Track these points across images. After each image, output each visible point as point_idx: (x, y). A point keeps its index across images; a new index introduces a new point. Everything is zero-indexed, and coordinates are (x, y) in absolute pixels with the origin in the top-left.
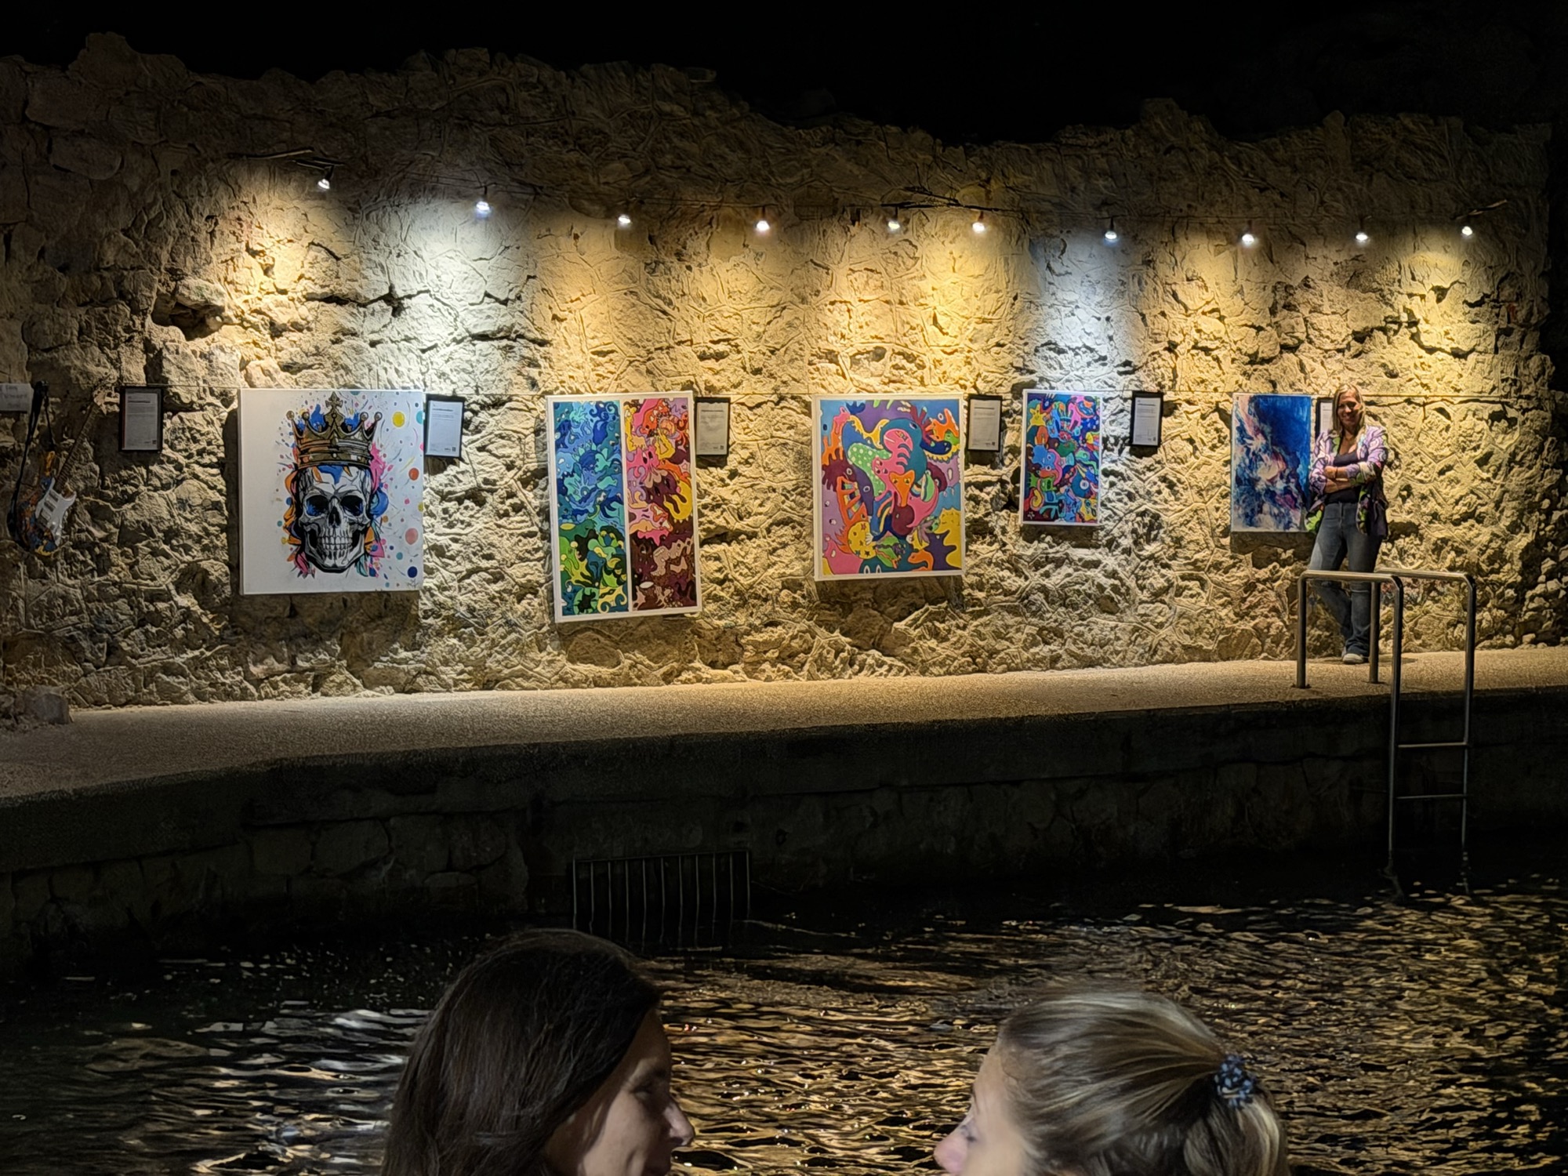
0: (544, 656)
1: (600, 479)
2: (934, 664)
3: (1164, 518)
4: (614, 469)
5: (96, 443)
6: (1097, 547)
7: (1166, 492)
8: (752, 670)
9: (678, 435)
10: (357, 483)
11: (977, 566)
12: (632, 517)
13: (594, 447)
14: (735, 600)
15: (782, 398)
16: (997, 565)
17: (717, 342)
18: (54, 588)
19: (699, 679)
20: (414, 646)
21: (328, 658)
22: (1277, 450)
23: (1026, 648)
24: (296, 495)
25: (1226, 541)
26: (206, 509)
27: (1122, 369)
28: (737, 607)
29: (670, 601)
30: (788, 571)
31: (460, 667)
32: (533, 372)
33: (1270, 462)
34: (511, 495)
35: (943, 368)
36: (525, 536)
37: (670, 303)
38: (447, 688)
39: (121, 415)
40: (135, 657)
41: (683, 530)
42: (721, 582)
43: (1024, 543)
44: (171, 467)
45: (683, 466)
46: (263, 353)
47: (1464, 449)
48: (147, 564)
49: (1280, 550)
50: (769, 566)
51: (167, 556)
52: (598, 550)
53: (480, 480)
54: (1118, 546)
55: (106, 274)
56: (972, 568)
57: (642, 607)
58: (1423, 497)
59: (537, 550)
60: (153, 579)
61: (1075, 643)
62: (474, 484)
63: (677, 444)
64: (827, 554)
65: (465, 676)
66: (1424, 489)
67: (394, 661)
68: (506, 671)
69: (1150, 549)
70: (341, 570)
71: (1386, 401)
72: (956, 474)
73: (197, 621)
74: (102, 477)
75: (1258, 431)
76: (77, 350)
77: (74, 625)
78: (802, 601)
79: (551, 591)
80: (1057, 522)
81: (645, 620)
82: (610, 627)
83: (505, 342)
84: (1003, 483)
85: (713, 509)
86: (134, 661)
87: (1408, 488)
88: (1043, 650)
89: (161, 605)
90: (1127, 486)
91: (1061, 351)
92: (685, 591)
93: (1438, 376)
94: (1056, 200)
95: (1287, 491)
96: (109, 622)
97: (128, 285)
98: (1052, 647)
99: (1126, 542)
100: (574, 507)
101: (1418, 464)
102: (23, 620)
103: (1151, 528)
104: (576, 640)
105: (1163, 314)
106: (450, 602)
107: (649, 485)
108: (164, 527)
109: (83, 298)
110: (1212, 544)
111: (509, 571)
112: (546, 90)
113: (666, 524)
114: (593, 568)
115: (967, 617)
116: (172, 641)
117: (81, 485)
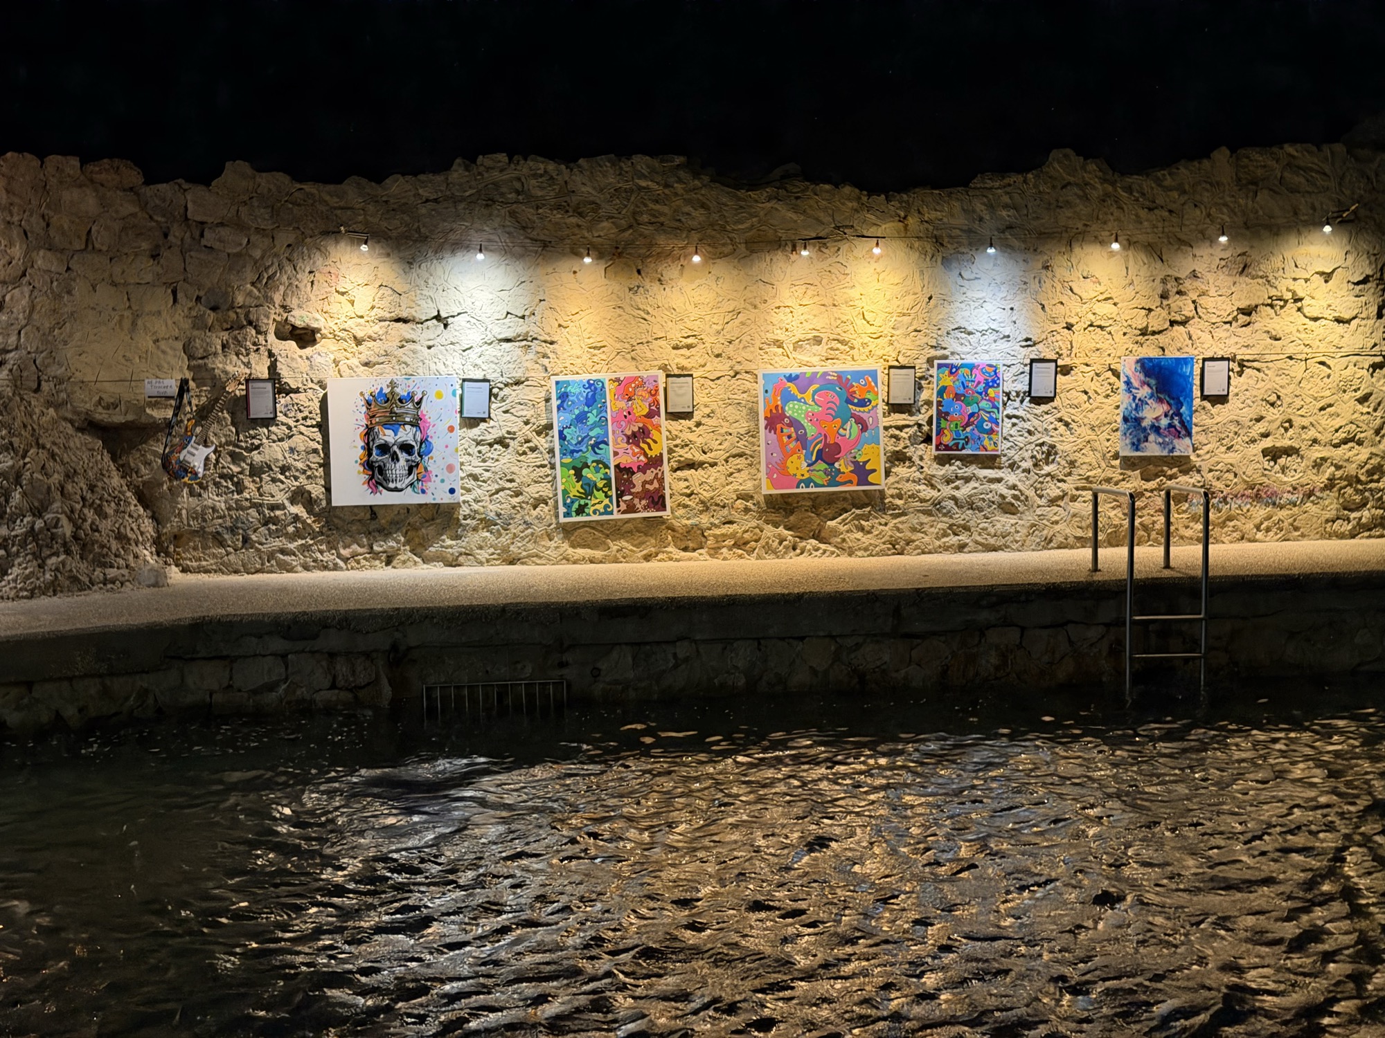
0: (552, 544)
1: (591, 429)
2: (860, 549)
3: (1059, 447)
4: (602, 422)
5: (232, 414)
6: (1000, 468)
7: (1062, 429)
8: (714, 553)
9: (651, 399)
10: (411, 436)
11: (898, 482)
12: (616, 454)
13: (586, 409)
14: (700, 507)
15: (737, 373)
16: (914, 481)
17: (688, 337)
18: (205, 503)
19: (671, 559)
20: (458, 537)
21: (395, 545)
22: (1162, 396)
23: (938, 538)
24: (368, 444)
25: (1117, 462)
26: (308, 453)
27: (1024, 343)
28: (701, 512)
29: (645, 508)
30: (741, 488)
31: (492, 550)
32: (545, 361)
33: (1155, 405)
34: (527, 441)
35: (869, 349)
36: (538, 467)
37: (648, 313)
38: (481, 564)
39: (247, 397)
40: (261, 544)
41: (656, 462)
42: (689, 496)
43: (937, 466)
44: (284, 428)
45: (655, 420)
46: (349, 355)
47: (1345, 391)
48: (268, 487)
49: (1165, 468)
50: (727, 484)
51: (282, 482)
52: (589, 476)
53: (504, 432)
54: (1019, 467)
55: (238, 310)
56: (893, 484)
57: (624, 512)
58: (1304, 428)
59: (547, 476)
60: (273, 496)
61: (980, 534)
62: (500, 435)
63: (650, 406)
64: (769, 476)
65: (495, 556)
66: (1305, 422)
67: (442, 547)
68: (524, 553)
69: (1047, 469)
70: (401, 490)
71: (1268, 358)
72: (876, 420)
73: (304, 522)
74: (237, 434)
75: (1143, 383)
76: (221, 358)
77: (220, 525)
78: (753, 507)
79: (556, 502)
80: (964, 452)
81: (629, 520)
82: (602, 525)
83: (524, 343)
84: (920, 426)
85: (682, 447)
86: (260, 547)
87: (1290, 421)
88: (953, 540)
89: (278, 513)
90: (1027, 425)
91: (970, 333)
92: (657, 501)
93: (1320, 337)
94: (965, 228)
95: (1171, 426)
96: (243, 523)
97: (253, 317)
98: (960, 538)
99: (1028, 464)
100: (572, 448)
101: (1298, 402)
102: (186, 522)
103: (1049, 454)
104: (576, 534)
105: (1062, 303)
106: (482, 510)
107: (629, 433)
108: (280, 464)
109: (225, 326)
110: (1103, 465)
111: (526, 489)
112: (552, 178)
113: (642, 458)
114: (587, 488)
115: (888, 518)
116: (287, 535)
117: (223, 440)
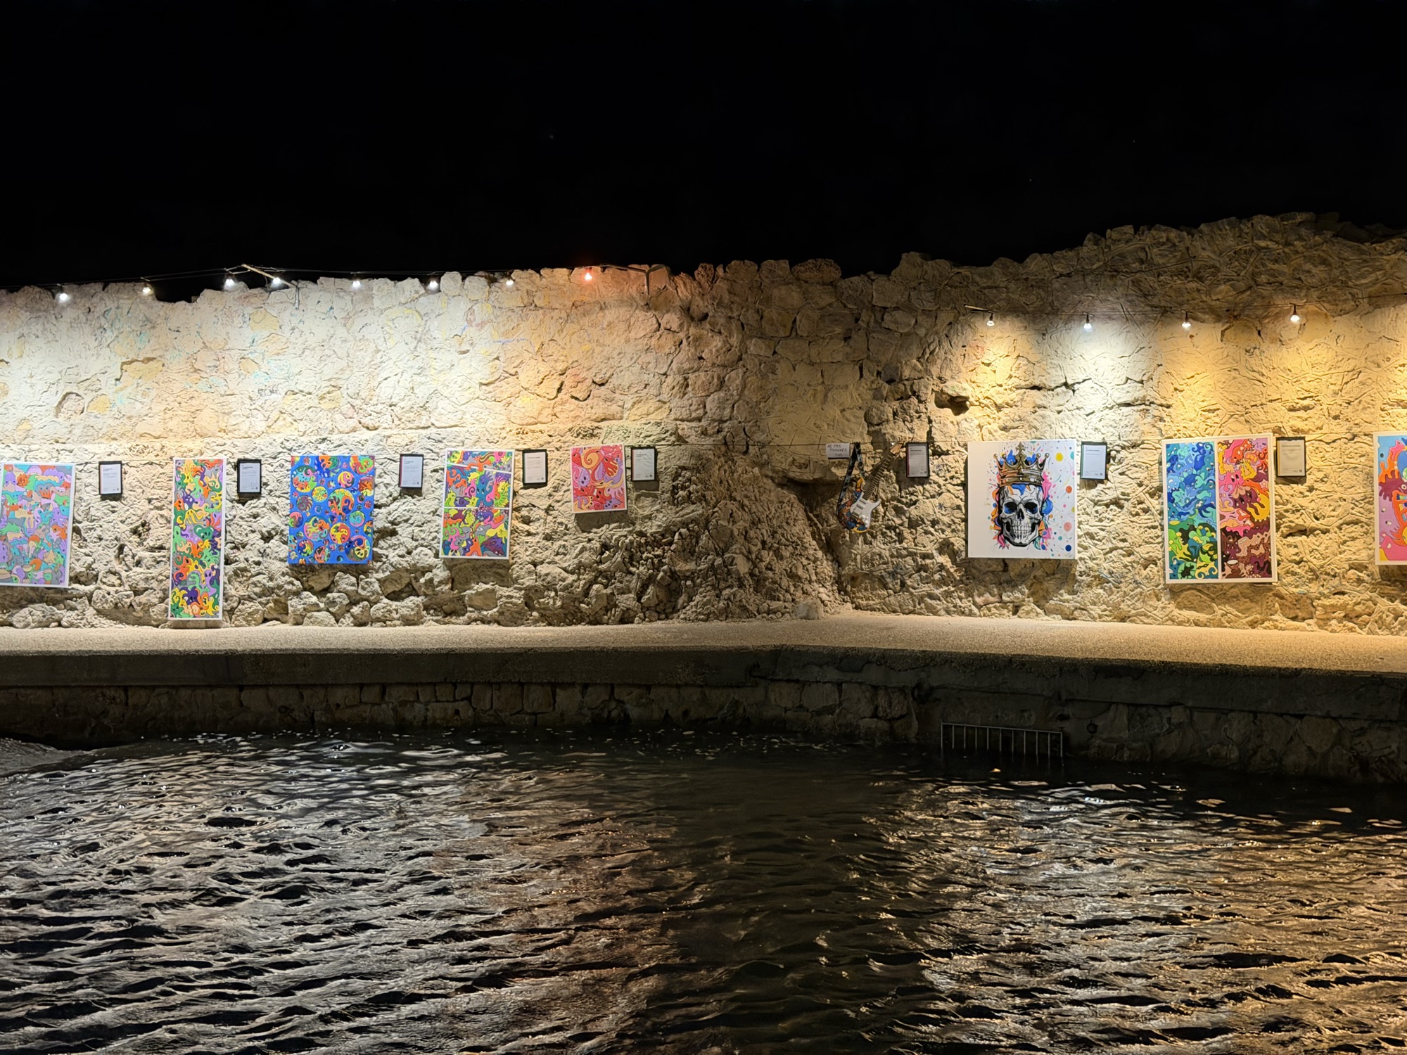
0: (1160, 604)
1: (1198, 493)
4: (1210, 486)
5: (897, 473)
8: (1323, 623)
9: (1259, 463)
10: (1034, 495)
12: (1222, 517)
13: (1195, 472)
14: (1310, 575)
15: (1354, 436)
17: (1305, 398)
18: (875, 550)
19: (1276, 628)
20: (1074, 593)
21: (1020, 596)
24: (999, 502)
26: (953, 509)
28: (1311, 581)
29: (1251, 573)
30: (1354, 557)
31: (1105, 607)
32: (1161, 425)
34: (1141, 503)
36: (1149, 528)
37: (1263, 375)
38: (1094, 619)
39: (906, 458)
41: (1263, 526)
42: (1298, 563)
44: (935, 486)
45: (1263, 484)
46: (991, 421)
48: (923, 539)
50: (1340, 553)
51: (932, 535)
52: (1196, 538)
53: (1119, 492)
55: (906, 383)
57: (1229, 577)
59: (1158, 537)
60: (925, 547)
62: (1115, 496)
63: (1258, 469)
64: (1383, 545)
65: (1107, 613)
67: (1061, 600)
68: (1133, 612)
70: (1024, 545)
73: (948, 571)
74: (900, 491)
76: (891, 424)
77: (884, 570)
78: (1366, 578)
79: (1164, 563)
81: (1235, 585)
82: (1208, 589)
83: (1143, 407)
85: (1293, 512)
86: (913, 591)
89: (928, 561)
92: (1263, 567)
96: (901, 569)
97: (915, 388)
100: (1180, 510)
102: (859, 566)
104: (1183, 595)
106: (1096, 567)
107: (1236, 497)
108: (931, 519)
109: (896, 396)
111: (1138, 549)
112: (1174, 245)
113: (1248, 522)
114: (1192, 550)
116: (933, 582)
117: (889, 496)
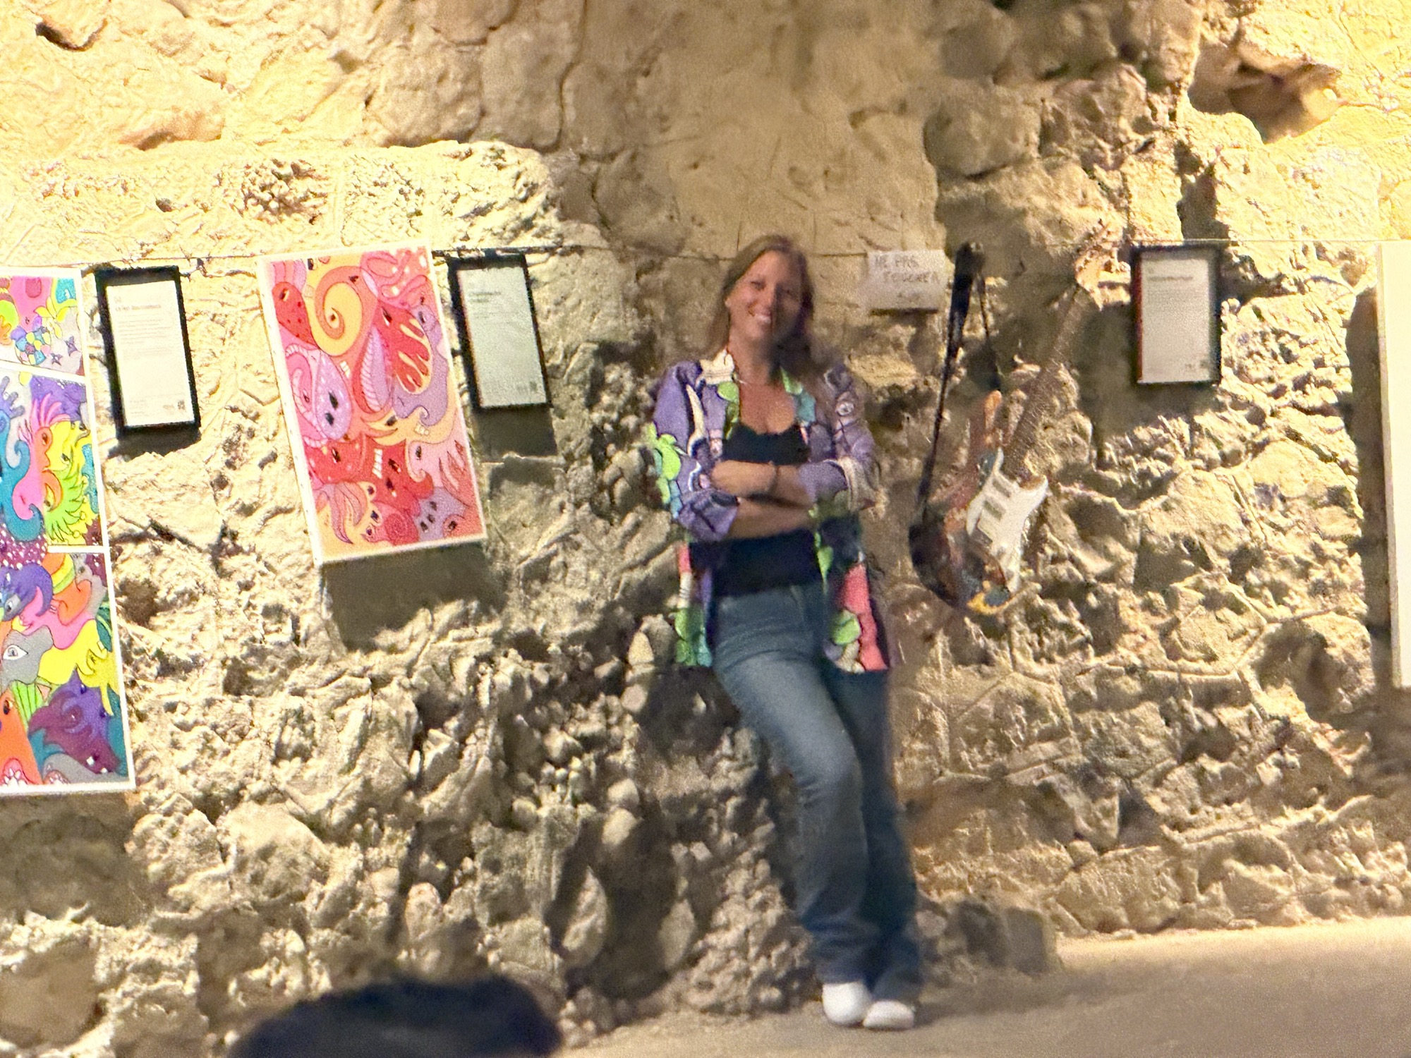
5: (1084, 370)
18: (1007, 685)
26: (1315, 503)
39: (1131, 315)
40: (1178, 825)
44: (1240, 416)
51: (1238, 608)
55: (1094, 8)
60: (1211, 658)
73: (1307, 748)
74: (1097, 440)
76: (1036, 176)
77: (1051, 762)
86: (1176, 835)
89: (1229, 715)
96: (1123, 754)
97: (1141, 31)
102: (945, 753)
108: (1230, 545)
109: (1048, 63)
116: (1255, 791)
117: (1056, 461)
